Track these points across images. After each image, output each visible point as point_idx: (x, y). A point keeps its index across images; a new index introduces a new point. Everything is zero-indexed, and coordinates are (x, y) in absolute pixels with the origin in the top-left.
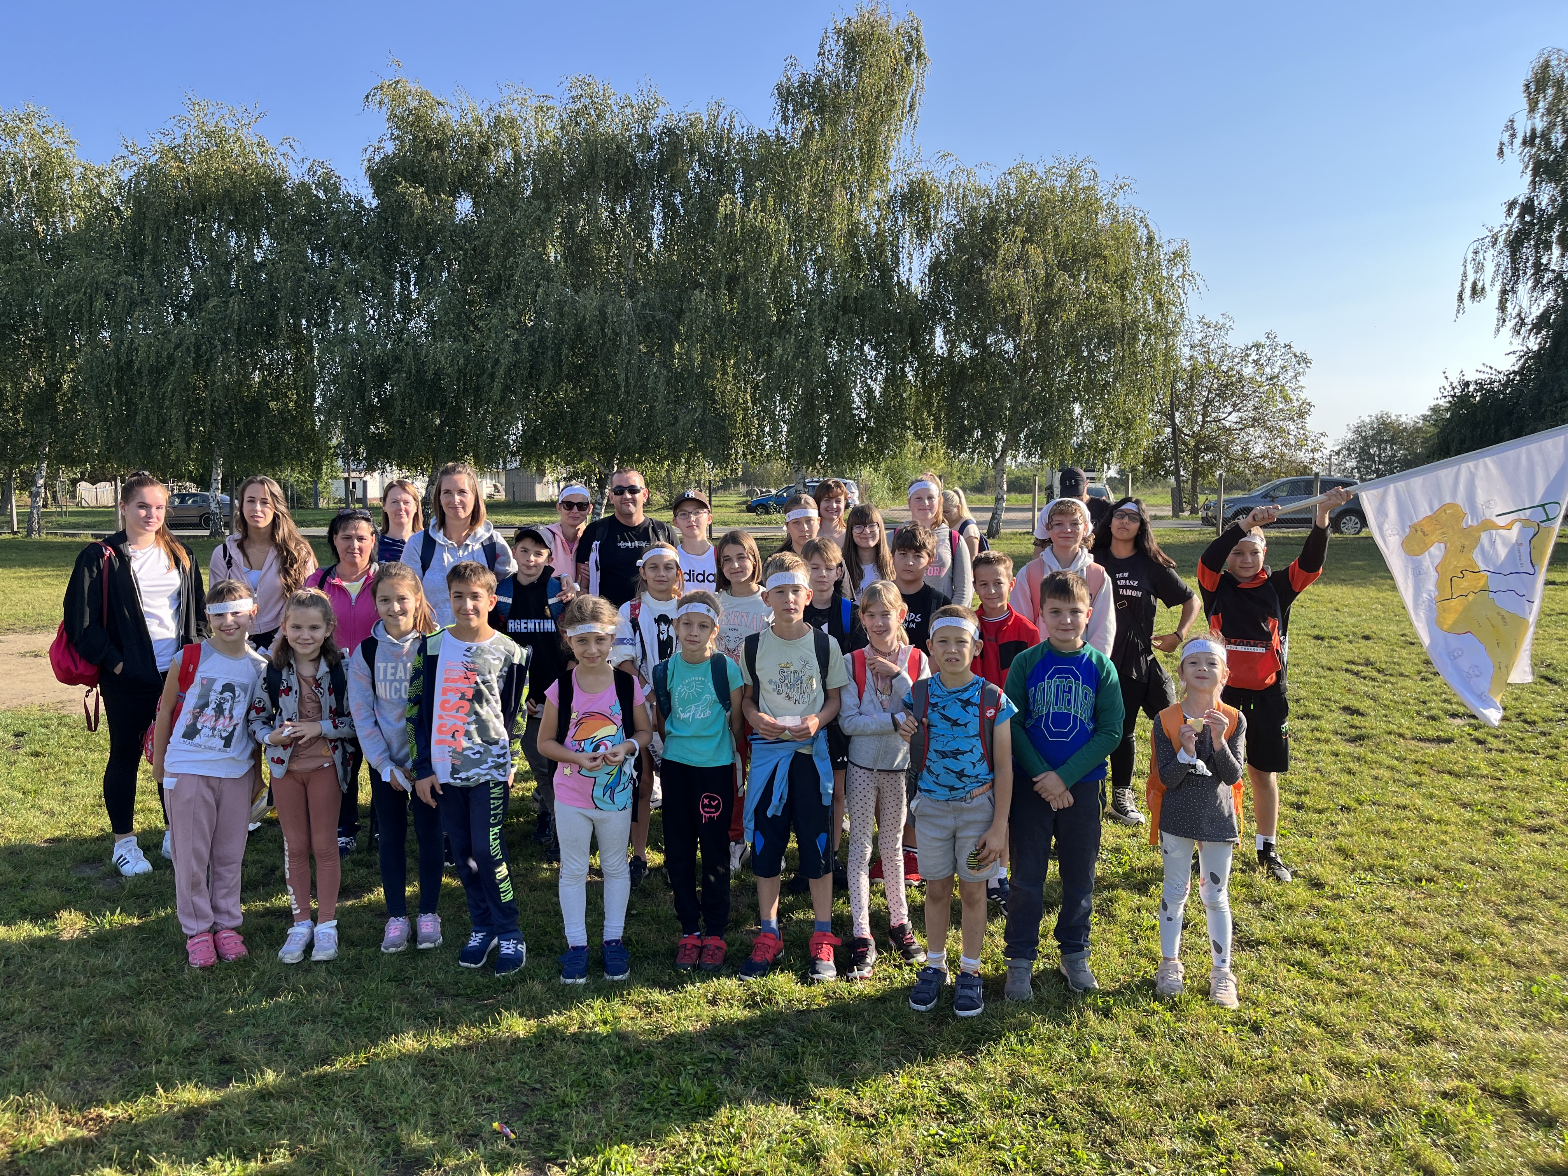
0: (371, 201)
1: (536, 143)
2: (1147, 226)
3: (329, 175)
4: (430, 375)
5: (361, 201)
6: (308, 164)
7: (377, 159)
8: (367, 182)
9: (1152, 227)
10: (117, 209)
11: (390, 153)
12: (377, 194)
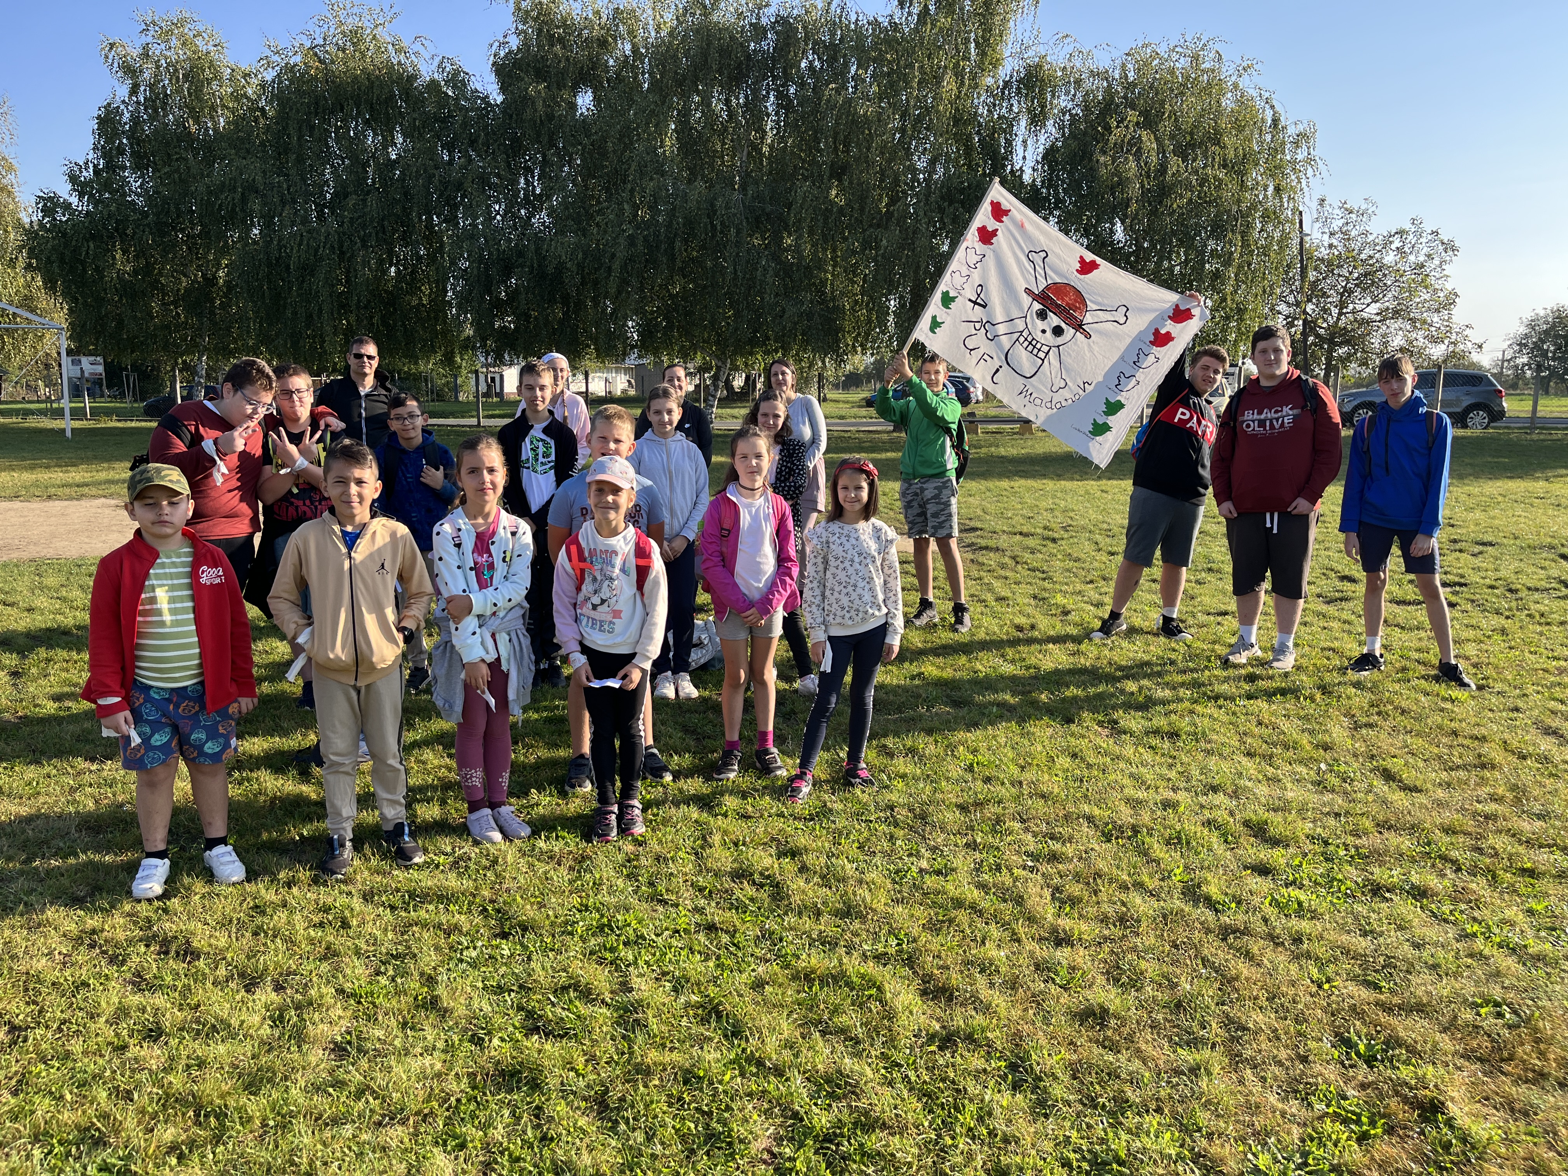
0: (497, 98)
1: (653, 34)
2: (1272, 107)
3: (457, 72)
4: (550, 270)
5: (487, 97)
6: (437, 60)
7: (502, 54)
8: (493, 77)
9: (1278, 108)
10: (262, 110)
11: (515, 48)
12: (503, 89)
